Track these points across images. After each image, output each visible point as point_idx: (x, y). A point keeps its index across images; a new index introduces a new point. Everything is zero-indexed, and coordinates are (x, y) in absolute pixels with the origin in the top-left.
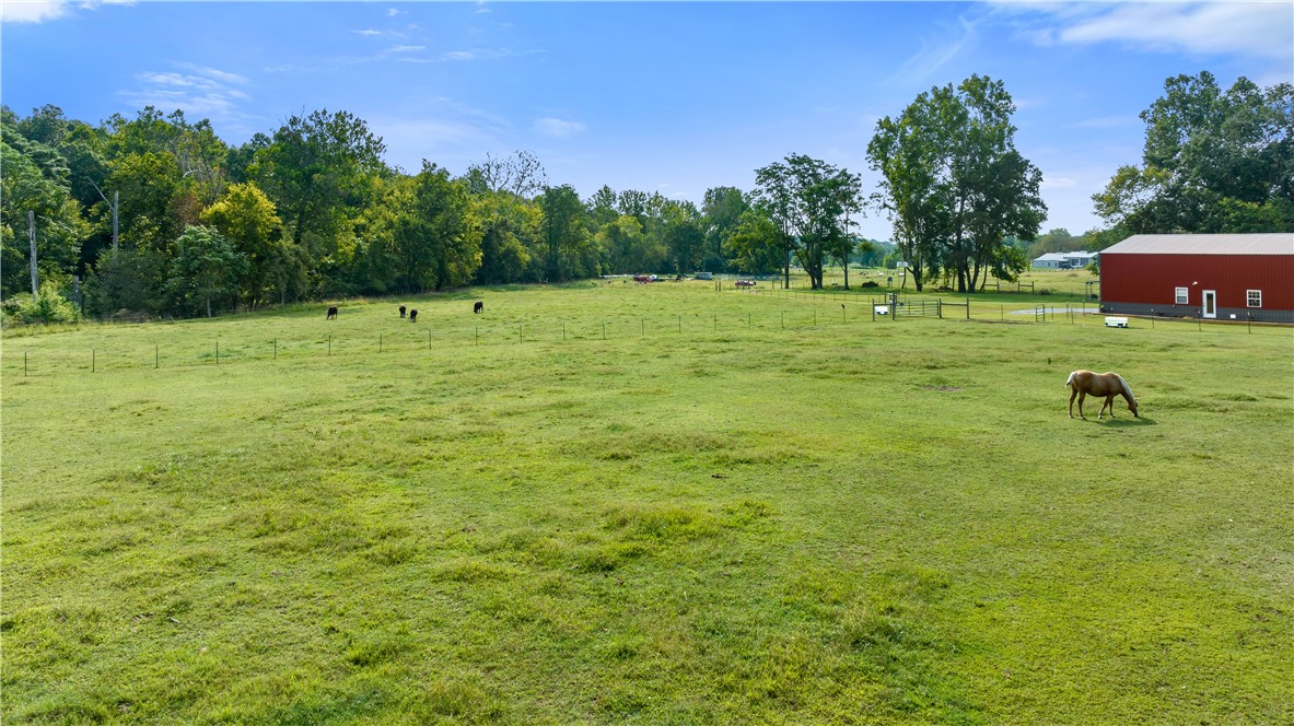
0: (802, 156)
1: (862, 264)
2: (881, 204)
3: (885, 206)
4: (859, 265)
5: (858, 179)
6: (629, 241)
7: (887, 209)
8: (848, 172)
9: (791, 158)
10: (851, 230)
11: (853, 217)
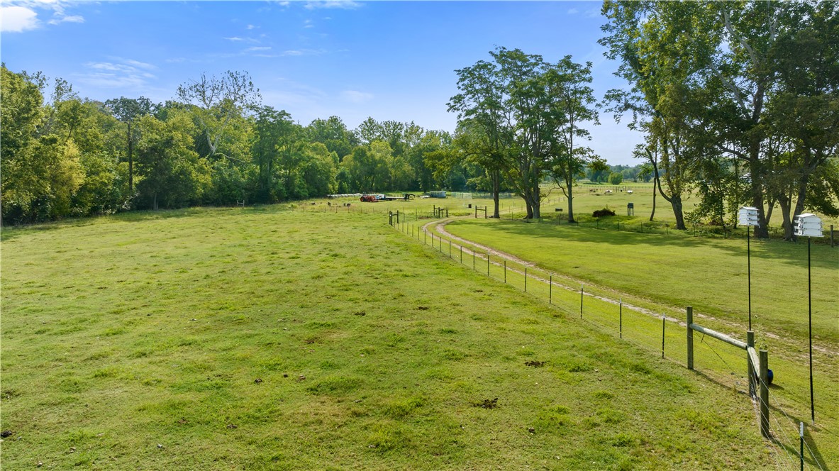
0: (512, 49)
1: (592, 180)
2: (621, 105)
3: (627, 106)
4: (589, 181)
5: (587, 71)
6: (375, 162)
7: (630, 111)
8: (573, 61)
9: (498, 52)
10: (578, 142)
11: (581, 124)
